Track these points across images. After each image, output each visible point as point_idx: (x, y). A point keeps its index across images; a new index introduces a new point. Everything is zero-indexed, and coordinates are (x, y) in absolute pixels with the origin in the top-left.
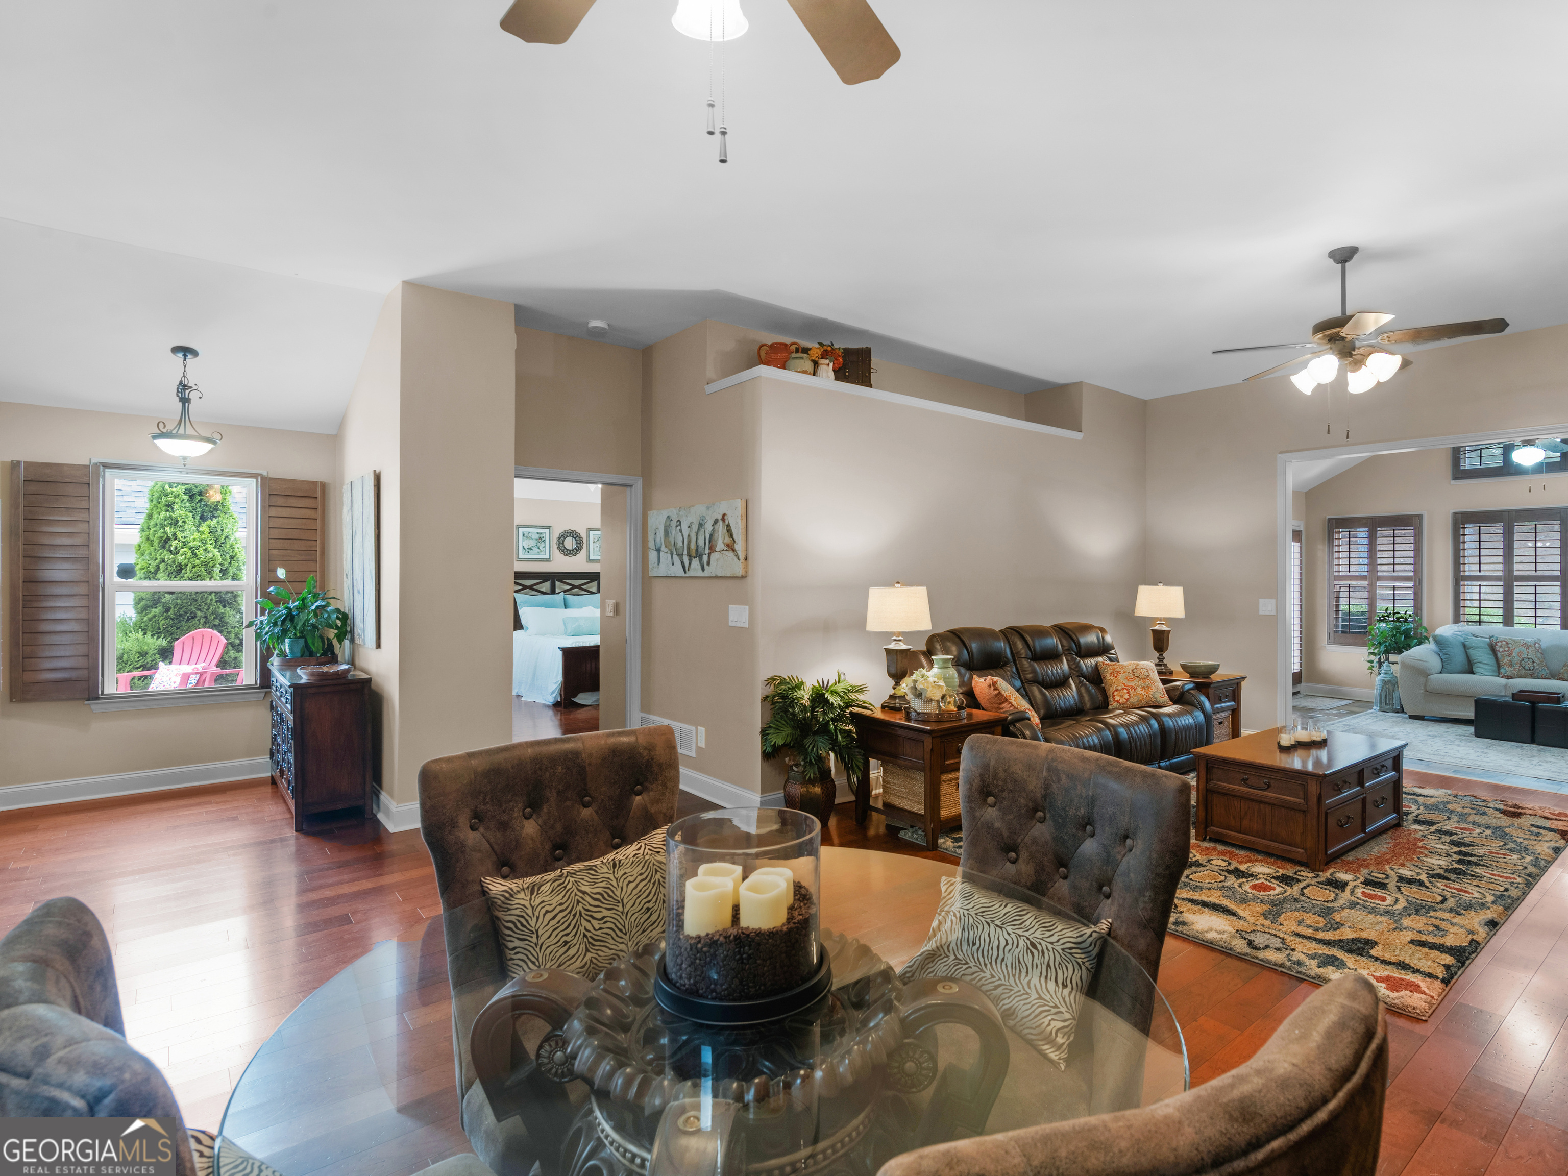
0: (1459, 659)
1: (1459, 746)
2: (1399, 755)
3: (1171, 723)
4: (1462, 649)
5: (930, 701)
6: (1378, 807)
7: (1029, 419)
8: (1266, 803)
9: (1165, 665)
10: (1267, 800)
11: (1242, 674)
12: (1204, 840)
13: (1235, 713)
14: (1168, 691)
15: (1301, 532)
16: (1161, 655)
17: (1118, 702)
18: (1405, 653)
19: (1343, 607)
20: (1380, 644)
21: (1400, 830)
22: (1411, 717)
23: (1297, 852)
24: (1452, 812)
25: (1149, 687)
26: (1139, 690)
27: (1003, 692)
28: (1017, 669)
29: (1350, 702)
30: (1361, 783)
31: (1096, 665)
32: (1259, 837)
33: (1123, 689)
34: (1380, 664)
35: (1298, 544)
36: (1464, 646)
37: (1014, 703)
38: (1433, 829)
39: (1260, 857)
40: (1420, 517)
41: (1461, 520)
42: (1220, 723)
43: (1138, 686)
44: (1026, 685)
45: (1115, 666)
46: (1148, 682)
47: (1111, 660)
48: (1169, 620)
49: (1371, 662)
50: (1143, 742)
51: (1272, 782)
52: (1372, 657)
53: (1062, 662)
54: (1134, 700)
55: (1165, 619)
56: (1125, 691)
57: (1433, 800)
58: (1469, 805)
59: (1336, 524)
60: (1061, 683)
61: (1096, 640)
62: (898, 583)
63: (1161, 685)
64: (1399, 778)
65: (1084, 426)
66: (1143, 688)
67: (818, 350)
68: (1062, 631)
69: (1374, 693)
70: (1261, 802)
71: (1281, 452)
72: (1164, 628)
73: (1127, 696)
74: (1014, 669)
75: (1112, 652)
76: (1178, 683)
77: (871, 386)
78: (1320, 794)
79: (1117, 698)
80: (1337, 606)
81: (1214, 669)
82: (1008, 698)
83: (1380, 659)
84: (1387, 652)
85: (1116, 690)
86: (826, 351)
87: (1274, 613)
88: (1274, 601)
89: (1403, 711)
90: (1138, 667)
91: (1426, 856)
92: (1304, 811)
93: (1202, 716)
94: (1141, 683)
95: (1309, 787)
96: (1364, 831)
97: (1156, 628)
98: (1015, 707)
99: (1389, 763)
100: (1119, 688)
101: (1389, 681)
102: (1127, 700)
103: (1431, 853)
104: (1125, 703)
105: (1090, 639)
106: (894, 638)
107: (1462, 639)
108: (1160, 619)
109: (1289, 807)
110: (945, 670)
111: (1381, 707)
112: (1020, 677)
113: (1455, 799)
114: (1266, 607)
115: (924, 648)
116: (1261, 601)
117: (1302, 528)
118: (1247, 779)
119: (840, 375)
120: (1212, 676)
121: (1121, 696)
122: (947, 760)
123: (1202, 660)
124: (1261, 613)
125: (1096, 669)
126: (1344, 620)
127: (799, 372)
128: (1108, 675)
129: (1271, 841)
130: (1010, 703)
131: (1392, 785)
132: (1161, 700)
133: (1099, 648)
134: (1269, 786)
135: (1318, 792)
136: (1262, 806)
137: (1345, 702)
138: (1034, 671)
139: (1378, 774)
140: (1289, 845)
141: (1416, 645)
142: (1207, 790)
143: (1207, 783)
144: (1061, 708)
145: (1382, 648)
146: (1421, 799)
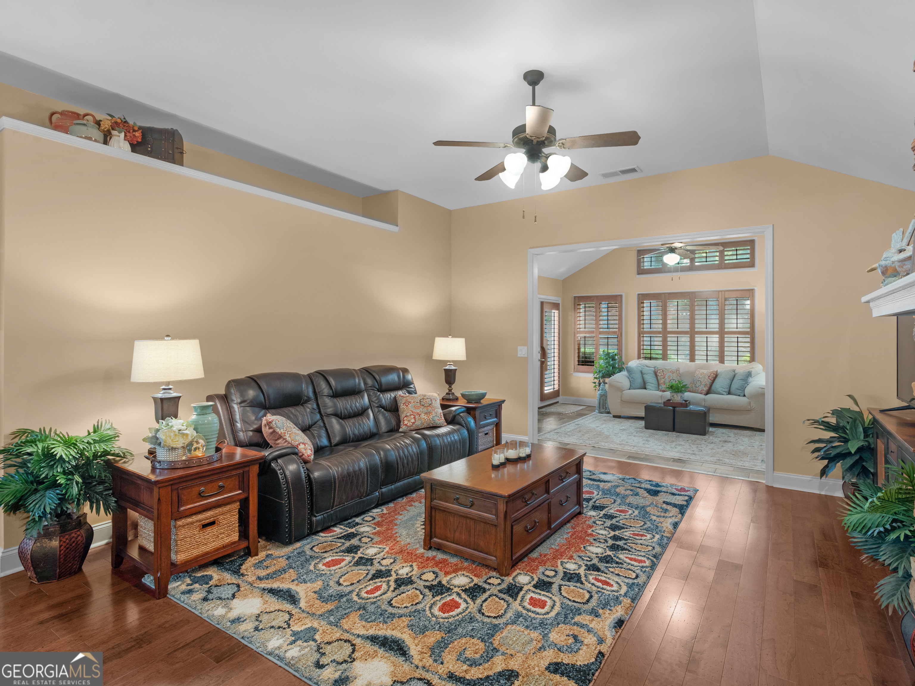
0: (639, 380)
1: (635, 436)
2: (580, 462)
3: (438, 442)
4: (640, 375)
5: (173, 449)
6: (562, 505)
7: (364, 215)
8: (471, 518)
9: (453, 394)
10: (471, 516)
11: (501, 398)
12: (430, 548)
13: (498, 426)
14: (445, 415)
15: (559, 304)
16: (450, 387)
17: (406, 425)
18: (613, 377)
19: (582, 350)
20: (600, 371)
21: (580, 517)
22: (615, 417)
23: (491, 560)
24: (618, 494)
25: (430, 413)
26: (423, 416)
27: (278, 430)
28: (318, 405)
29: (584, 407)
30: (547, 491)
31: (395, 397)
32: (466, 547)
33: (411, 415)
34: (600, 384)
35: (557, 311)
36: (642, 372)
37: (288, 439)
38: (602, 513)
39: (466, 564)
40: (621, 296)
41: (642, 298)
42: (486, 434)
43: (422, 412)
44: (325, 418)
45: (408, 398)
46: (430, 409)
47: (410, 393)
48: (455, 362)
49: (595, 383)
50: (410, 459)
51: (475, 501)
52: (596, 380)
53: (363, 397)
54: (418, 423)
55: (453, 361)
56: (412, 417)
57: (609, 485)
58: (629, 488)
59: (578, 300)
60: (362, 413)
61: (396, 379)
62: (168, 336)
63: (440, 411)
64: (580, 479)
65: (400, 220)
66: (426, 413)
67: (109, 122)
68: (367, 371)
69: (595, 401)
70: (467, 518)
71: (530, 248)
72: (453, 368)
73: (413, 421)
74: (315, 406)
75: (412, 386)
76: (453, 409)
77: (182, 165)
78: (506, 511)
79: (406, 422)
80: (579, 349)
81: (483, 396)
82: (282, 435)
83: (599, 381)
84: (603, 377)
85: (406, 416)
86: (116, 123)
87: (526, 356)
88: (526, 347)
89: (609, 413)
90: (425, 398)
91: (591, 544)
92: (496, 526)
93: (466, 432)
94: (425, 410)
95: (499, 506)
96: (549, 528)
97: (447, 368)
98: (289, 443)
99: (574, 469)
100: (408, 414)
101: (604, 395)
102: (413, 423)
103: (594, 540)
104: (411, 426)
105: (393, 378)
106: (164, 387)
107: (640, 369)
108: (449, 361)
109: (486, 522)
110: (202, 416)
111: (599, 411)
112: (320, 412)
113: (623, 482)
114: (522, 351)
115: (223, 392)
116: (519, 348)
117: (560, 302)
118: (458, 499)
119: (135, 147)
120: (482, 401)
121: (409, 421)
122: (182, 507)
123: (476, 390)
124: (519, 355)
125: (395, 400)
126: (583, 357)
127: (81, 137)
128: (402, 405)
129: (474, 549)
130: (284, 439)
131: (576, 484)
132: (438, 422)
133: (399, 383)
134: (472, 505)
135: (505, 510)
136: (468, 521)
137: (581, 408)
138: (335, 406)
139: (562, 480)
140: (486, 554)
141: (618, 372)
142: (431, 507)
143: (431, 501)
144: (354, 434)
145: (601, 375)
146: (602, 485)
